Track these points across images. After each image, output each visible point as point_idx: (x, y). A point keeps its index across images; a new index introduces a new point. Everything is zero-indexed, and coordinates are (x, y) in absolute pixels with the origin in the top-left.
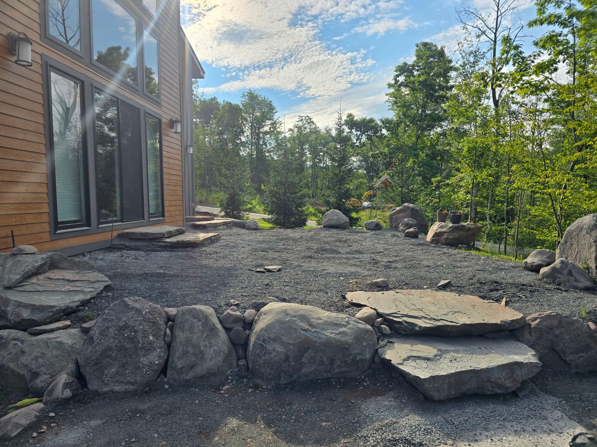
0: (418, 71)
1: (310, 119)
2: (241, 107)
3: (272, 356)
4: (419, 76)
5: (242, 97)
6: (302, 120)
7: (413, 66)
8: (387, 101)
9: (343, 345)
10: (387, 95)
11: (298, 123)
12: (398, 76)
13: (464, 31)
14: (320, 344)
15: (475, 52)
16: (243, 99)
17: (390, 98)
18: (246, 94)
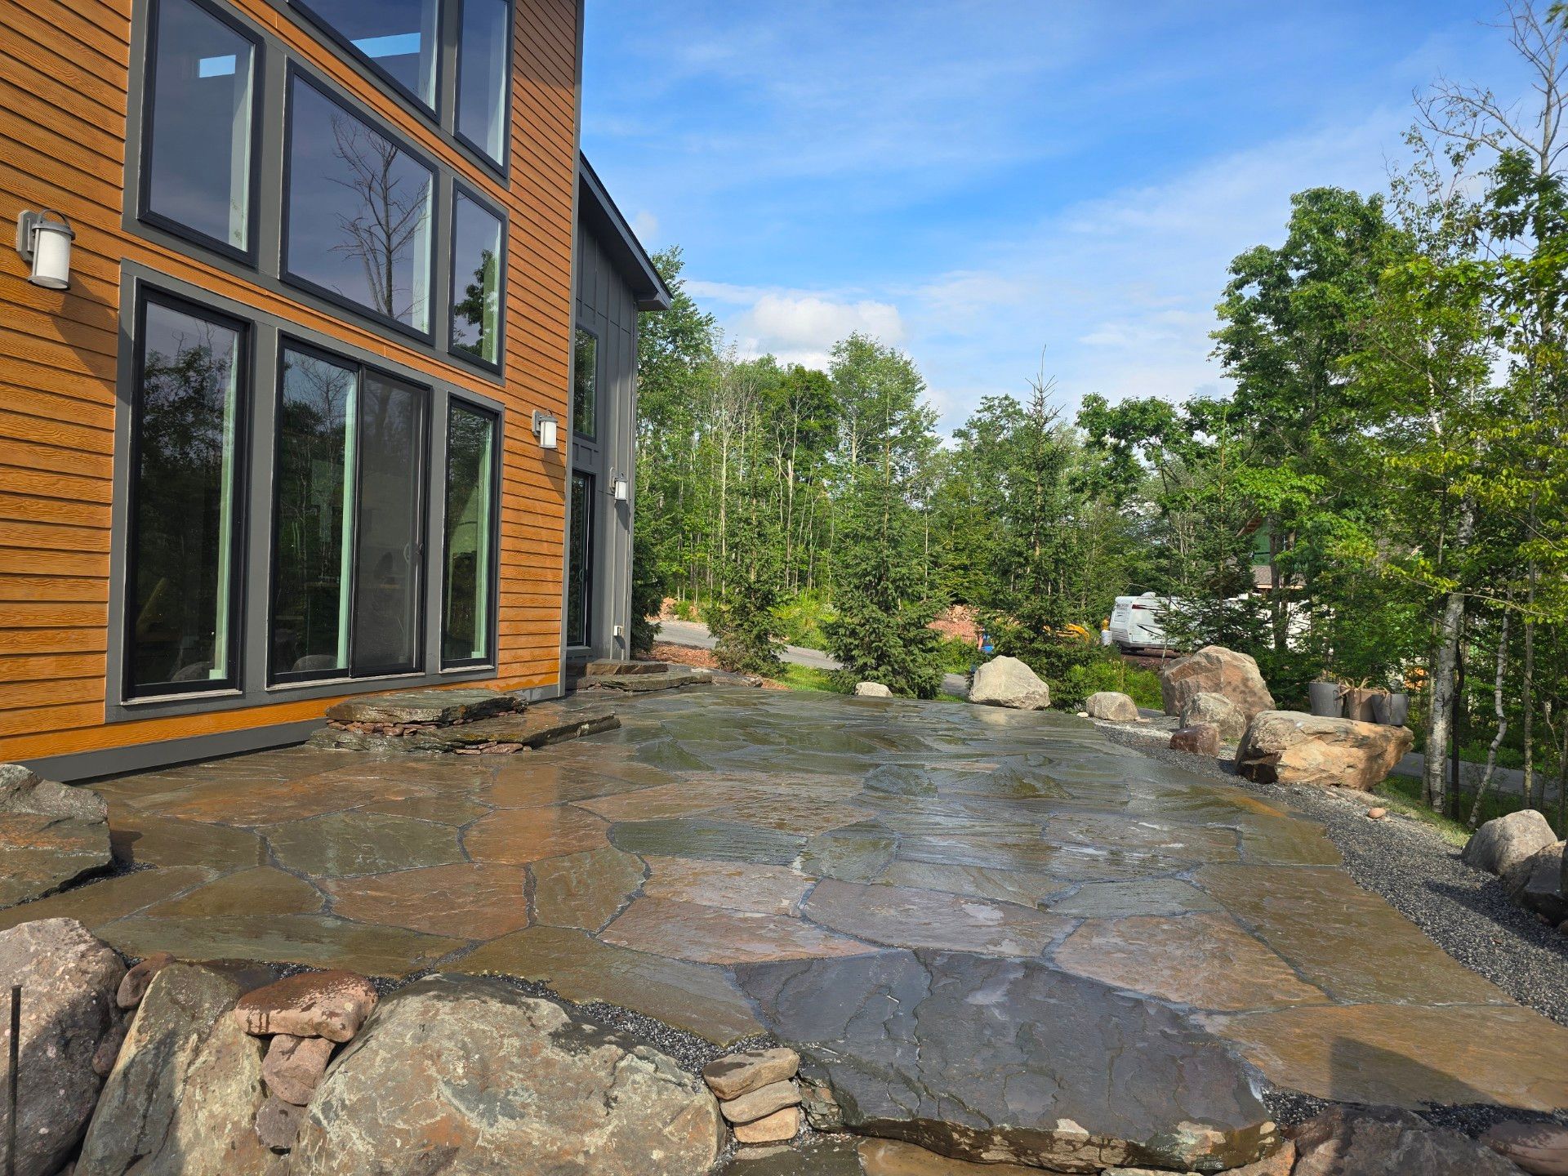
0: (1298, 267)
1: (1013, 404)
2: (830, 378)
3: (335, 1164)
4: (1303, 280)
5: (834, 354)
6: (990, 407)
7: (1285, 255)
8: (1213, 353)
9: (568, 1153)
10: (1214, 336)
11: (980, 415)
12: (1239, 285)
13: (1412, 147)
14: (489, 1142)
15: (1450, 205)
16: (835, 359)
17: (1222, 345)
18: (845, 345)
